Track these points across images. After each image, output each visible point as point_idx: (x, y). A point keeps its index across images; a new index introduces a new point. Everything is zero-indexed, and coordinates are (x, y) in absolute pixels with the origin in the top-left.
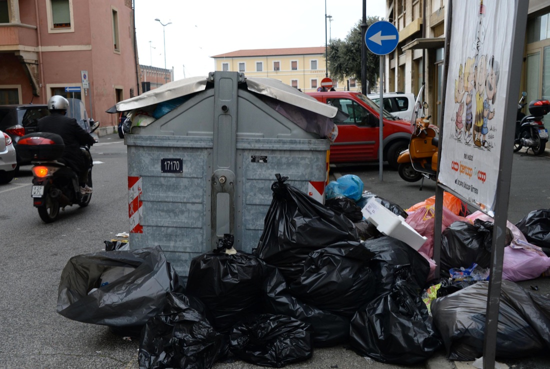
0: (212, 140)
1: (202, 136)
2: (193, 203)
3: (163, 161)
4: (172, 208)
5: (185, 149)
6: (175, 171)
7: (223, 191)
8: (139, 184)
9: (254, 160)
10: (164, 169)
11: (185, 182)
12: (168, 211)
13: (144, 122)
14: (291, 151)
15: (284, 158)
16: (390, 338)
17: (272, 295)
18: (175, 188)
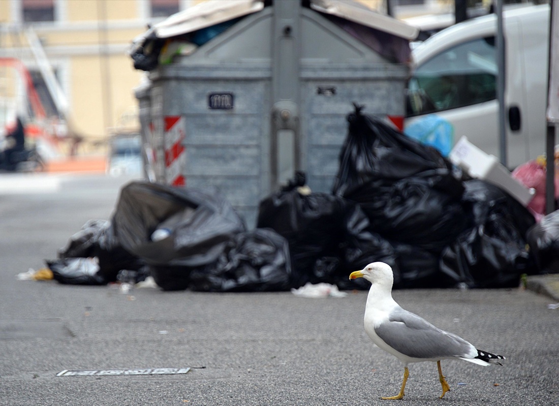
0: (271, 69)
1: (258, 63)
2: (247, 147)
3: (211, 96)
4: (221, 154)
5: (237, 80)
6: (224, 108)
7: (286, 128)
8: (180, 125)
9: (320, 92)
10: (211, 106)
11: (236, 121)
12: (217, 158)
13: (186, 49)
14: (364, 80)
15: (356, 88)
16: (482, 261)
17: (355, 231)
18: (224, 128)
